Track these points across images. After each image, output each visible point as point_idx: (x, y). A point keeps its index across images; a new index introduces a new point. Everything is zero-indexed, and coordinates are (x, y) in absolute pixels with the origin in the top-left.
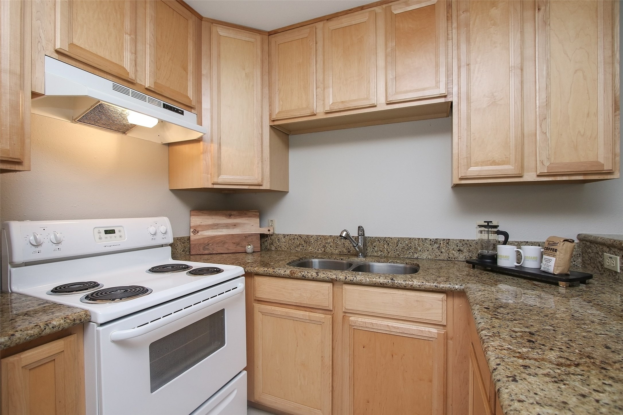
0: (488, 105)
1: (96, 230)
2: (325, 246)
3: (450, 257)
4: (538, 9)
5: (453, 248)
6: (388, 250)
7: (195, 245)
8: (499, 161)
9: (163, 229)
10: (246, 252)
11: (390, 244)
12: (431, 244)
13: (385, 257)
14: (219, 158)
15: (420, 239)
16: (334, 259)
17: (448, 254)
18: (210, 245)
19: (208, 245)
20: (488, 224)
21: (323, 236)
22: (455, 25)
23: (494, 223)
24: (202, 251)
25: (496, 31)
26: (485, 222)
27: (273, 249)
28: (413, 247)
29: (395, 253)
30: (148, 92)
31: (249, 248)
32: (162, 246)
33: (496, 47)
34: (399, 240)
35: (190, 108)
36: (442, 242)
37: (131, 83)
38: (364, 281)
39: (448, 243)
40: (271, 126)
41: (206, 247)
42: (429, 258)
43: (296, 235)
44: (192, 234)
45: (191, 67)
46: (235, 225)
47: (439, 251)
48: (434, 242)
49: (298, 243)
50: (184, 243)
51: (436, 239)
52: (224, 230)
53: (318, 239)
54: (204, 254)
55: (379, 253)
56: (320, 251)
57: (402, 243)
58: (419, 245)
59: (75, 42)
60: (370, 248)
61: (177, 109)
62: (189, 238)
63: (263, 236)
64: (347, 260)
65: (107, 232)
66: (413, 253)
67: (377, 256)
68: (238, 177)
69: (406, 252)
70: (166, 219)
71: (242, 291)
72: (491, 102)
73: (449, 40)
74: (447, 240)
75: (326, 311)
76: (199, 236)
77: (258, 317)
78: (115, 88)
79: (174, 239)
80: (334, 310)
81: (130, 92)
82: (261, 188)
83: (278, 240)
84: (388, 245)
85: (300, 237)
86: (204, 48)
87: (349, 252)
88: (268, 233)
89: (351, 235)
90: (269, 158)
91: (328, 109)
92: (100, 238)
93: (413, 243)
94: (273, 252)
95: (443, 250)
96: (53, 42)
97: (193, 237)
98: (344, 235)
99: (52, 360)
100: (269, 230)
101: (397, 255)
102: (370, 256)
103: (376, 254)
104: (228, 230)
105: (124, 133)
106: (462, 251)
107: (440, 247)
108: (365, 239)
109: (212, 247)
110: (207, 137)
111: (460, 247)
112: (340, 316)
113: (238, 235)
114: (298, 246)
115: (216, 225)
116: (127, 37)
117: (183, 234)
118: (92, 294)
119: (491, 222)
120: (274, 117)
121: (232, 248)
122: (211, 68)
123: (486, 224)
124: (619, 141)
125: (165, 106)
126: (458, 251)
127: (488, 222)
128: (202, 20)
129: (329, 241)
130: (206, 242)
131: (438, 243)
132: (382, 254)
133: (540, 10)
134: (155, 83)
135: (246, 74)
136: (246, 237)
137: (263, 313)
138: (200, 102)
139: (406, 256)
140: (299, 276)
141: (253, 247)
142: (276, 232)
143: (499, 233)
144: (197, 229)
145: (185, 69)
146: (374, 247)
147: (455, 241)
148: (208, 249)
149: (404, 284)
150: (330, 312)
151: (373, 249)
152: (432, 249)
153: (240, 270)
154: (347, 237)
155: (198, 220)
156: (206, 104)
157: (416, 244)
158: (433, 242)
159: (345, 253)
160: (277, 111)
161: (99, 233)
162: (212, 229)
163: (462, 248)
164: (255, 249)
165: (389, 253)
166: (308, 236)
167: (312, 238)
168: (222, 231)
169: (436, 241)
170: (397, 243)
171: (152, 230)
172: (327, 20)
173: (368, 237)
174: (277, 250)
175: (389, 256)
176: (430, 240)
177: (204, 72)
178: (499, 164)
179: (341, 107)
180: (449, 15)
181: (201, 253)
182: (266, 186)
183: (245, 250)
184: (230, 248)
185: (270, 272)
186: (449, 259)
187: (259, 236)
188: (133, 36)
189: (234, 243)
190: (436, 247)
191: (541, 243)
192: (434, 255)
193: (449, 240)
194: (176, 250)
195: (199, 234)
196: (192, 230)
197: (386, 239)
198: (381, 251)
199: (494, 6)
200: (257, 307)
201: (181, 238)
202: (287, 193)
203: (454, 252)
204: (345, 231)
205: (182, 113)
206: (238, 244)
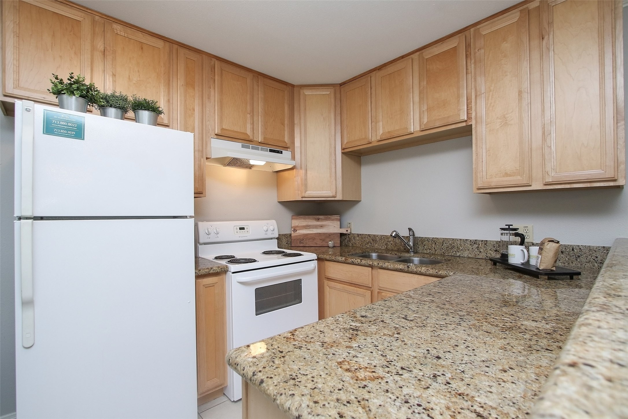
0: (501, 125)
1: (235, 227)
2: (387, 244)
3: (487, 256)
4: (542, 38)
5: (490, 248)
6: (435, 248)
7: (295, 239)
8: (510, 173)
9: (271, 228)
10: (328, 247)
11: (437, 243)
12: (471, 244)
13: (433, 254)
14: (306, 179)
15: (461, 239)
16: (390, 254)
17: (486, 254)
18: (304, 240)
19: (303, 240)
20: (509, 227)
21: (385, 236)
22: (473, 61)
23: (514, 227)
24: (299, 244)
25: (506, 62)
26: (506, 225)
27: (350, 245)
28: (456, 247)
29: (441, 251)
30: (261, 144)
31: (331, 244)
32: (272, 239)
33: (506, 75)
34: (444, 240)
35: (286, 148)
36: (480, 243)
37: (250, 141)
38: (389, 267)
39: (486, 244)
40: (342, 153)
41: (301, 241)
42: (470, 256)
43: (366, 235)
44: (292, 232)
45: (286, 122)
46: (322, 226)
47: (478, 251)
48: (474, 243)
49: (368, 241)
50: (287, 238)
51: (476, 240)
52: (314, 230)
53: (382, 238)
54: (300, 247)
55: (428, 251)
56: (383, 248)
57: (447, 243)
58: (461, 245)
59: (224, 127)
60: (421, 246)
61: (277, 150)
62: (291, 235)
63: (342, 235)
64: (400, 255)
65: (241, 229)
66: (455, 251)
67: (426, 253)
68: (319, 192)
69: (450, 251)
70: (274, 222)
71: (314, 269)
72: (503, 123)
73: (469, 74)
74: (485, 241)
75: (368, 288)
76: (297, 233)
77: (327, 290)
78: (243, 146)
79: (279, 235)
80: (373, 287)
81: (251, 147)
82: (336, 199)
83: (354, 238)
84: (435, 244)
85: (369, 236)
86: (296, 106)
87: (405, 249)
88: (346, 233)
89: (401, 235)
90: (341, 176)
91: (379, 138)
92: (237, 232)
93: (455, 243)
94: (351, 248)
95: (482, 250)
96: (214, 130)
97: (293, 234)
98: (393, 235)
99: (213, 285)
100: (347, 231)
101: (442, 253)
102: (421, 253)
103: (425, 252)
104: (317, 230)
105: (250, 168)
106: (498, 251)
107: (478, 247)
108: (415, 239)
109: (306, 241)
110: (298, 166)
111: (496, 247)
112: (376, 291)
113: (324, 234)
114: (368, 243)
115: (308, 226)
116: (248, 116)
117: (287, 232)
118: (231, 261)
119: (512, 225)
120: (344, 146)
121: (319, 243)
122: (300, 119)
123: (507, 227)
124: (624, 150)
125: (271, 151)
126: (495, 251)
127: (509, 226)
128: (294, 87)
129: (390, 240)
130: (301, 238)
131: (477, 244)
132: (431, 252)
133: (544, 39)
134: (264, 138)
135: (323, 118)
136: (330, 236)
137: (330, 287)
138: (293, 143)
139: (450, 254)
140: (350, 261)
141: (333, 242)
142: (353, 232)
143: (517, 235)
144: (296, 229)
145: (283, 124)
146: (424, 245)
147: (492, 243)
148: (303, 243)
149: (415, 270)
150: (369, 289)
151: (424, 247)
152: (472, 249)
153: (314, 256)
154: (397, 236)
155: (297, 222)
156: (297, 143)
157: (459, 244)
158: (472, 242)
159: (402, 250)
160: (345, 142)
161: (237, 229)
162: (306, 229)
163: (499, 248)
164: (336, 244)
165: (436, 251)
166: (374, 235)
167: (378, 237)
168: (313, 231)
169: (475, 242)
170: (442, 243)
171: (265, 228)
172: (379, 69)
173: (419, 237)
174: (353, 246)
175: (436, 253)
176: (471, 241)
177: (296, 122)
178: (510, 176)
179: (388, 136)
180: (468, 53)
181: (298, 246)
182: (339, 197)
183: (328, 245)
184: (318, 243)
185: (333, 259)
186: (487, 258)
187: (339, 235)
188: (251, 114)
189: (321, 240)
190: (476, 247)
191: (575, 246)
192: (474, 254)
193: (487, 241)
194: (282, 242)
195: (297, 232)
196: (293, 229)
197: (434, 240)
198: (430, 249)
199: (505, 41)
200: (326, 282)
201: (285, 234)
202: (359, 202)
203: (491, 252)
204: (395, 231)
205: (282, 153)
206: (323, 240)
